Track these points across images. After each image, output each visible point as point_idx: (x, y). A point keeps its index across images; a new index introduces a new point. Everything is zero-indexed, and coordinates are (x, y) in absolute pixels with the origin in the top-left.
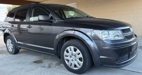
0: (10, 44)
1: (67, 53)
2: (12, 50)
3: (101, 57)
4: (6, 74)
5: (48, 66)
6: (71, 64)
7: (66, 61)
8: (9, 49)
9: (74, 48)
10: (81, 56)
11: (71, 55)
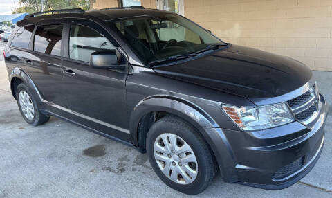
0: (26, 102)
1: (160, 147)
2: (32, 117)
3: (239, 166)
4: (25, 196)
5: (119, 164)
6: (171, 171)
7: (158, 162)
8: (26, 113)
9: (177, 139)
10: (192, 158)
11: (170, 151)
